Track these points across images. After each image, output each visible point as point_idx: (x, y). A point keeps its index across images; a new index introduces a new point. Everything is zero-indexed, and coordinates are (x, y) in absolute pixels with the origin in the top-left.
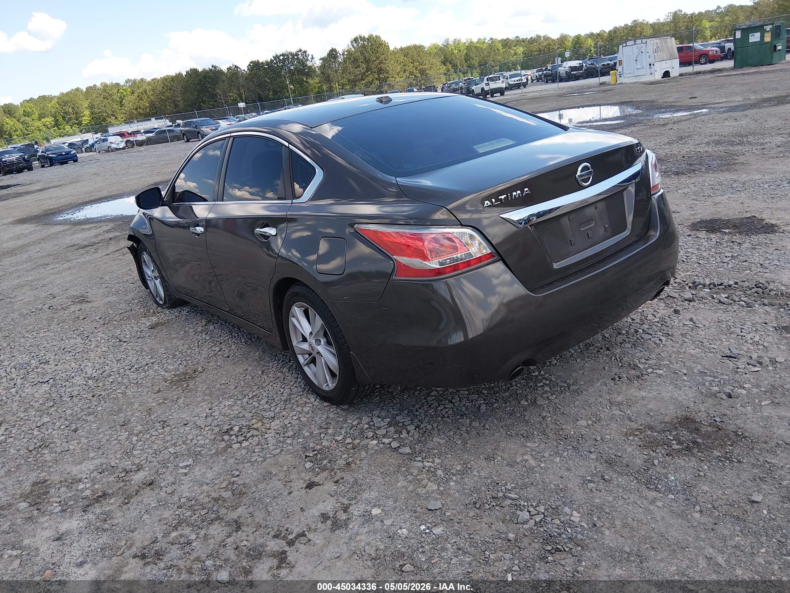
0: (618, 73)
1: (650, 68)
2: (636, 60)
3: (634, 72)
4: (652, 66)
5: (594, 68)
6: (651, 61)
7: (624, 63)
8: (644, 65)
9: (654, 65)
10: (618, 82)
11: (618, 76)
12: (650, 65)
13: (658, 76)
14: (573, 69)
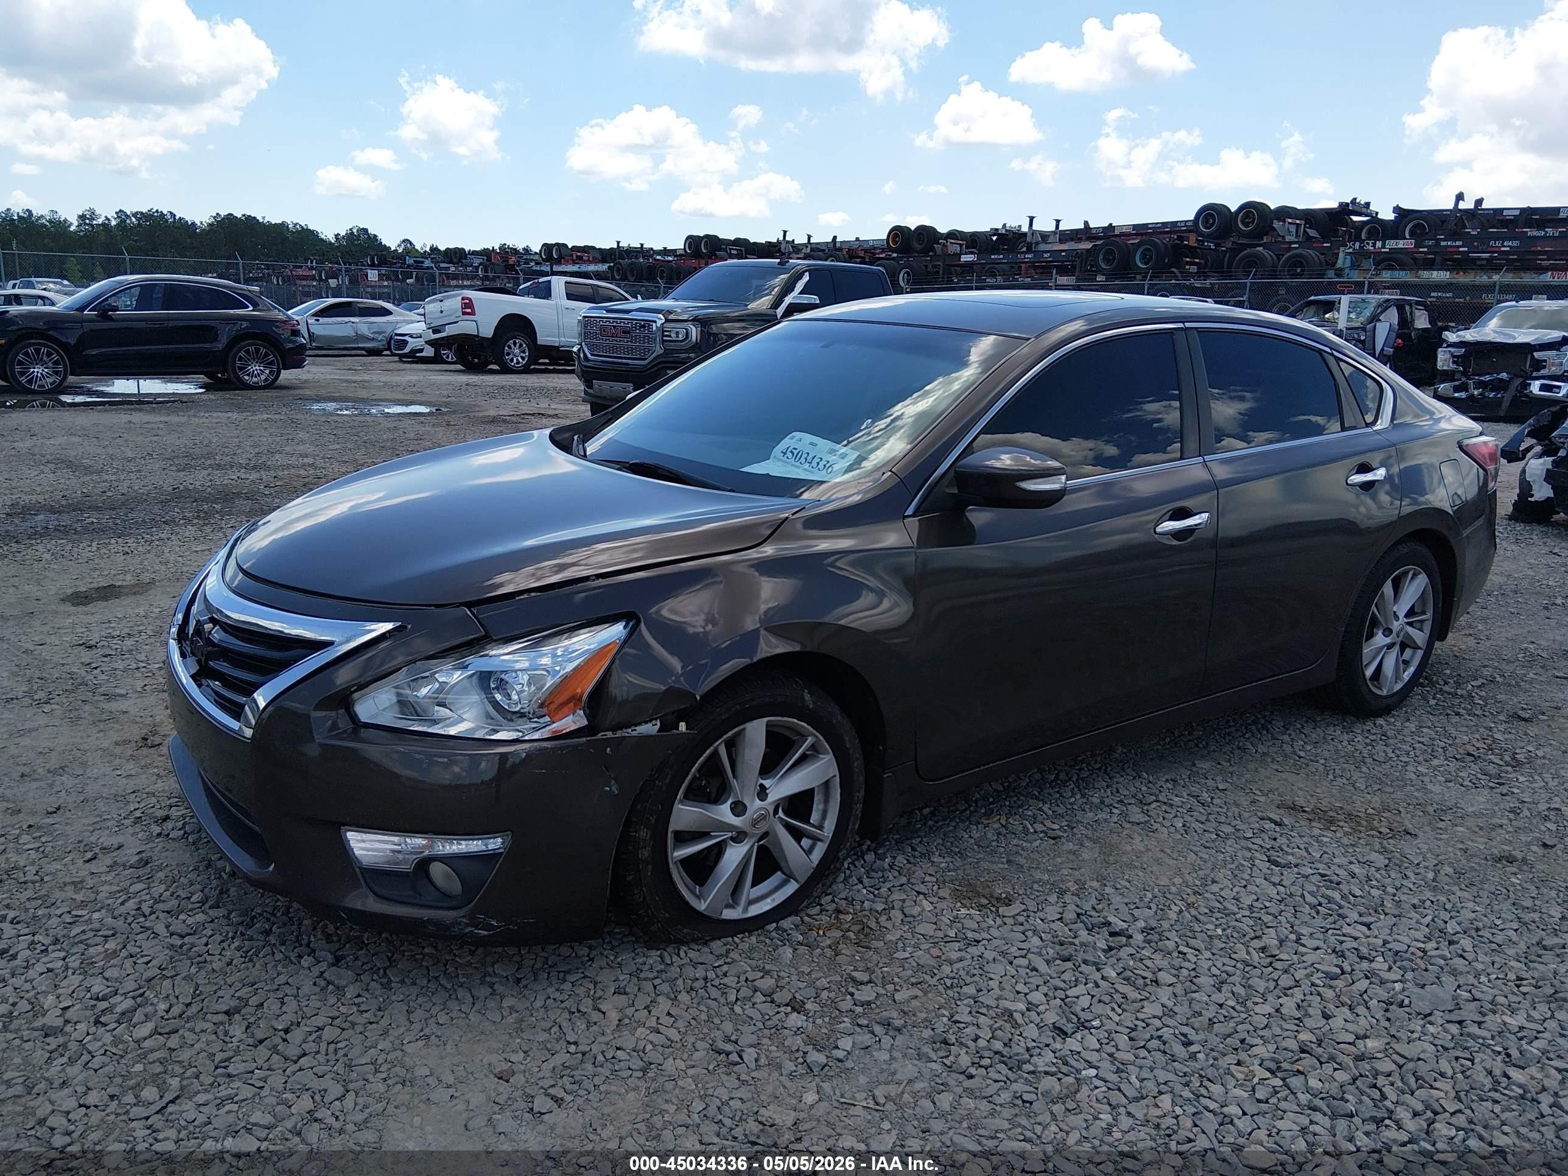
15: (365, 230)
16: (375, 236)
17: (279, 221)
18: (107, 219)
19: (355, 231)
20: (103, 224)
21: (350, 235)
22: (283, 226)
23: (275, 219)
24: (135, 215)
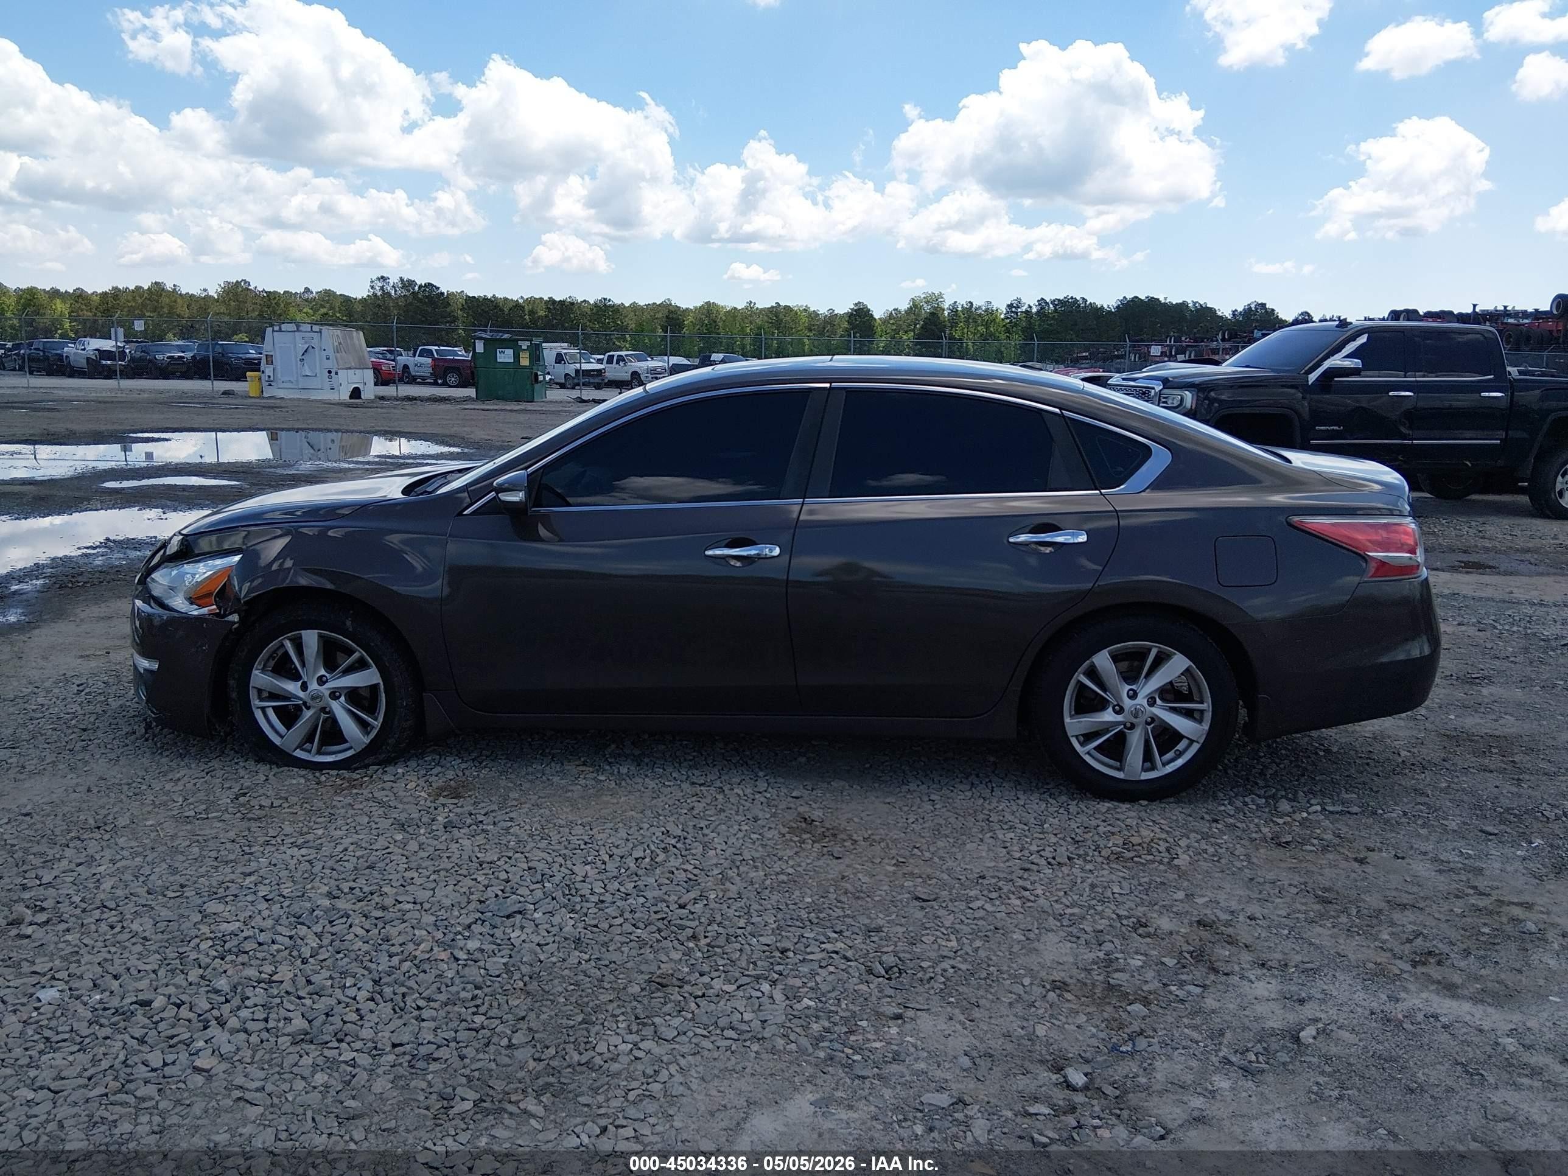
0: (264, 378)
1: (330, 378)
2: (302, 360)
3: (297, 381)
4: (333, 374)
5: (150, 361)
6: (331, 365)
7: (277, 361)
8: (318, 371)
9: (336, 373)
10: (265, 395)
11: (265, 384)
12: (330, 372)
13: (345, 396)
14: (104, 354)
15: (1263, 305)
16: (1273, 310)
17: (1181, 301)
18: (1030, 307)
19: (1253, 306)
20: (1026, 312)
21: (1248, 311)
22: (1184, 305)
23: (1175, 300)
24: (1053, 302)
